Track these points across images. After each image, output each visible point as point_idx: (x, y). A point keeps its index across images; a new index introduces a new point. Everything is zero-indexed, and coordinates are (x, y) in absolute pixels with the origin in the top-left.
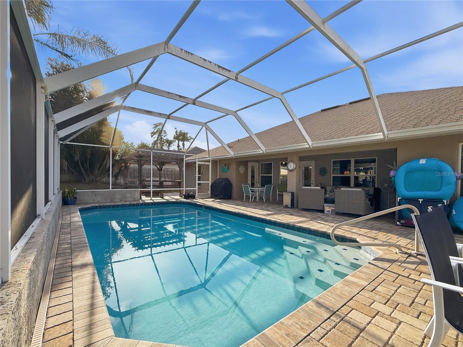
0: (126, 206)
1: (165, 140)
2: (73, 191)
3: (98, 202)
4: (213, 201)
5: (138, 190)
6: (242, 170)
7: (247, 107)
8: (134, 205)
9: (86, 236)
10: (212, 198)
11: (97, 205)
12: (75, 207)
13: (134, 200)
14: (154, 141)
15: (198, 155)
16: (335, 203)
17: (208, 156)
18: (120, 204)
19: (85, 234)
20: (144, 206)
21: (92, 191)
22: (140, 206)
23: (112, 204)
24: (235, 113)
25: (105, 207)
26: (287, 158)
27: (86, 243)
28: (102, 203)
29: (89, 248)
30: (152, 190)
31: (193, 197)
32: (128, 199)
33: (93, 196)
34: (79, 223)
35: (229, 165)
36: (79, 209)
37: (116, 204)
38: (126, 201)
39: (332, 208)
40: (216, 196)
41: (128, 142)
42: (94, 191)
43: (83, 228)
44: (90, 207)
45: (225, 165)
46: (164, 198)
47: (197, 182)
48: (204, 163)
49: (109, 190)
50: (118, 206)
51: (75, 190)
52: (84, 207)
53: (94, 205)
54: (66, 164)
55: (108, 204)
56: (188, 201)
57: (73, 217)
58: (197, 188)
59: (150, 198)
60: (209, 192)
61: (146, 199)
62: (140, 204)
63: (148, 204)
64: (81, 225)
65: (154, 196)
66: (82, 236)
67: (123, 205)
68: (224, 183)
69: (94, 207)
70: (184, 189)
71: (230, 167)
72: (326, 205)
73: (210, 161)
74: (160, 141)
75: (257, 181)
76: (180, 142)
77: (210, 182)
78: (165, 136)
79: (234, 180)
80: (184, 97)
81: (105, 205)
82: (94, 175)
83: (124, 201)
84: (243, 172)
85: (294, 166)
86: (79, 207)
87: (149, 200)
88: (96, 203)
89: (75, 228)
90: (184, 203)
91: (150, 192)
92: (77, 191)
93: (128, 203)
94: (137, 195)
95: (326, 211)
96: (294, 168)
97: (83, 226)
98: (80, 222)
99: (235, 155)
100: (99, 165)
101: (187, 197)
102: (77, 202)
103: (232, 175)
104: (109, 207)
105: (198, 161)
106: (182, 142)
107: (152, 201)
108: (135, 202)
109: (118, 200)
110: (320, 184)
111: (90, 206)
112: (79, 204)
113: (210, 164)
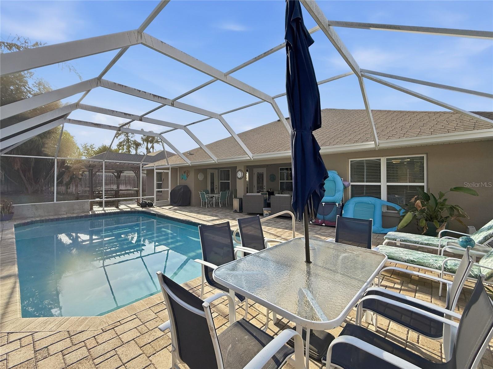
0: (72, 218)
1: (133, 141)
2: (9, 206)
3: (40, 216)
4: (170, 208)
5: (87, 201)
6: (201, 177)
7: (194, 123)
8: (82, 217)
9: (16, 252)
10: (171, 205)
11: (38, 219)
12: (10, 223)
13: (83, 212)
14: (119, 142)
15: (156, 163)
16: (271, 206)
17: (167, 164)
18: (65, 216)
19: (16, 251)
20: (94, 217)
21: (32, 205)
22: (89, 217)
23: (56, 217)
24: (185, 128)
25: (47, 221)
26: (236, 167)
27: (15, 258)
28: (45, 216)
29: (16, 262)
30: (104, 200)
31: (151, 205)
32: (75, 211)
33: (33, 210)
34: (11, 240)
35: (188, 173)
36: (15, 225)
37: (60, 217)
38: (73, 213)
39: (269, 212)
40: (175, 203)
41: (87, 144)
42: (35, 205)
43: (15, 245)
44: (29, 222)
45: (185, 172)
46: (119, 207)
47: (156, 190)
48: (163, 171)
49: (53, 202)
50: (63, 219)
51: (11, 204)
52: (21, 222)
53: (34, 219)
54: (3, 174)
55: (52, 217)
56: (144, 209)
57: (7, 234)
58: (155, 196)
59: (101, 209)
60: (169, 199)
61: (97, 210)
62: (89, 216)
63: (99, 215)
64: (14, 242)
65: (106, 206)
66: (11, 253)
67: (69, 217)
68: (182, 190)
69: (34, 222)
70: (141, 197)
71: (189, 174)
72: (265, 210)
73: (169, 168)
74: (126, 142)
75: (217, 187)
76: (149, 144)
77: (170, 190)
78: (132, 137)
79: (192, 187)
80: (130, 115)
81: (47, 218)
82: (39, 185)
83: (70, 213)
84: (202, 179)
85: (242, 174)
86: (15, 223)
87: (101, 211)
88: (37, 217)
89: (6, 245)
90: (139, 212)
91: (102, 202)
92: (14, 205)
93: (75, 215)
94: (88, 206)
95: (264, 214)
96: (242, 177)
97: (15, 243)
98: (13, 238)
99: (192, 164)
100: (45, 173)
101: (143, 205)
102: (13, 218)
103: (191, 182)
104: (52, 220)
105: (156, 169)
106: (151, 144)
107: (103, 212)
108: (83, 213)
109: (64, 213)
110: (270, 189)
111: (29, 220)
112: (15, 219)
113: (170, 172)
